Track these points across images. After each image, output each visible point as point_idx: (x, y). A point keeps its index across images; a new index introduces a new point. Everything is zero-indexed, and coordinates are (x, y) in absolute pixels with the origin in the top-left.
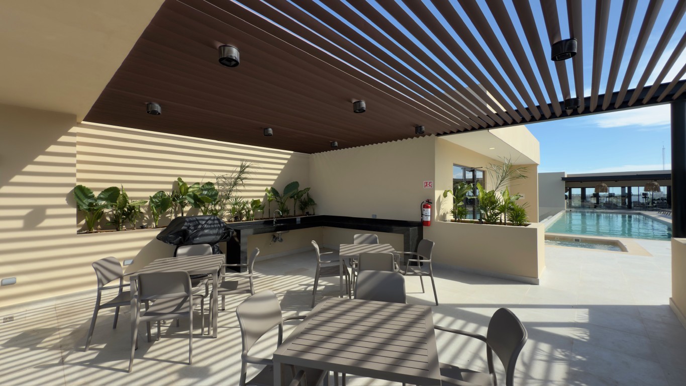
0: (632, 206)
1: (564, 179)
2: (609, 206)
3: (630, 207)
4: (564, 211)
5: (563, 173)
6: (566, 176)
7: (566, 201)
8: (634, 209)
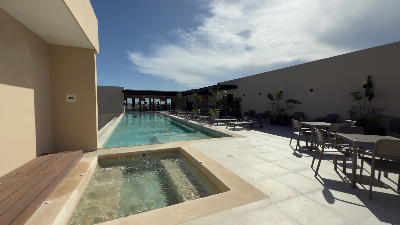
0: (155, 109)
1: (124, 91)
2: (145, 109)
3: (153, 110)
4: (124, 113)
5: (123, 88)
6: (125, 90)
7: (124, 106)
8: (156, 111)
